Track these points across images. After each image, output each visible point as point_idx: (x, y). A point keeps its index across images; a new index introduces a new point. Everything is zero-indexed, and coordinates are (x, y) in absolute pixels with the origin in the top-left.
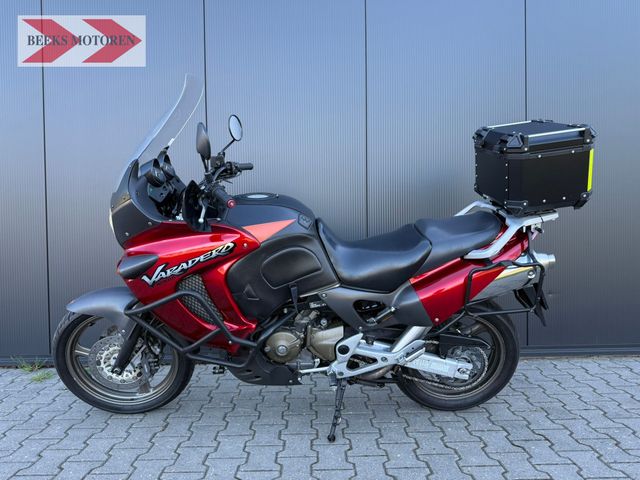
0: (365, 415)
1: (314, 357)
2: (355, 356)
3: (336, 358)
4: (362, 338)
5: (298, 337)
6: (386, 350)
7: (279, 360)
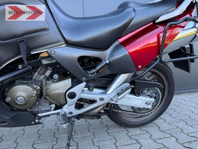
0: (88, 136)
1: (51, 104)
2: (80, 100)
3: (66, 103)
4: (85, 87)
5: (35, 89)
6: (103, 93)
7: (20, 108)
